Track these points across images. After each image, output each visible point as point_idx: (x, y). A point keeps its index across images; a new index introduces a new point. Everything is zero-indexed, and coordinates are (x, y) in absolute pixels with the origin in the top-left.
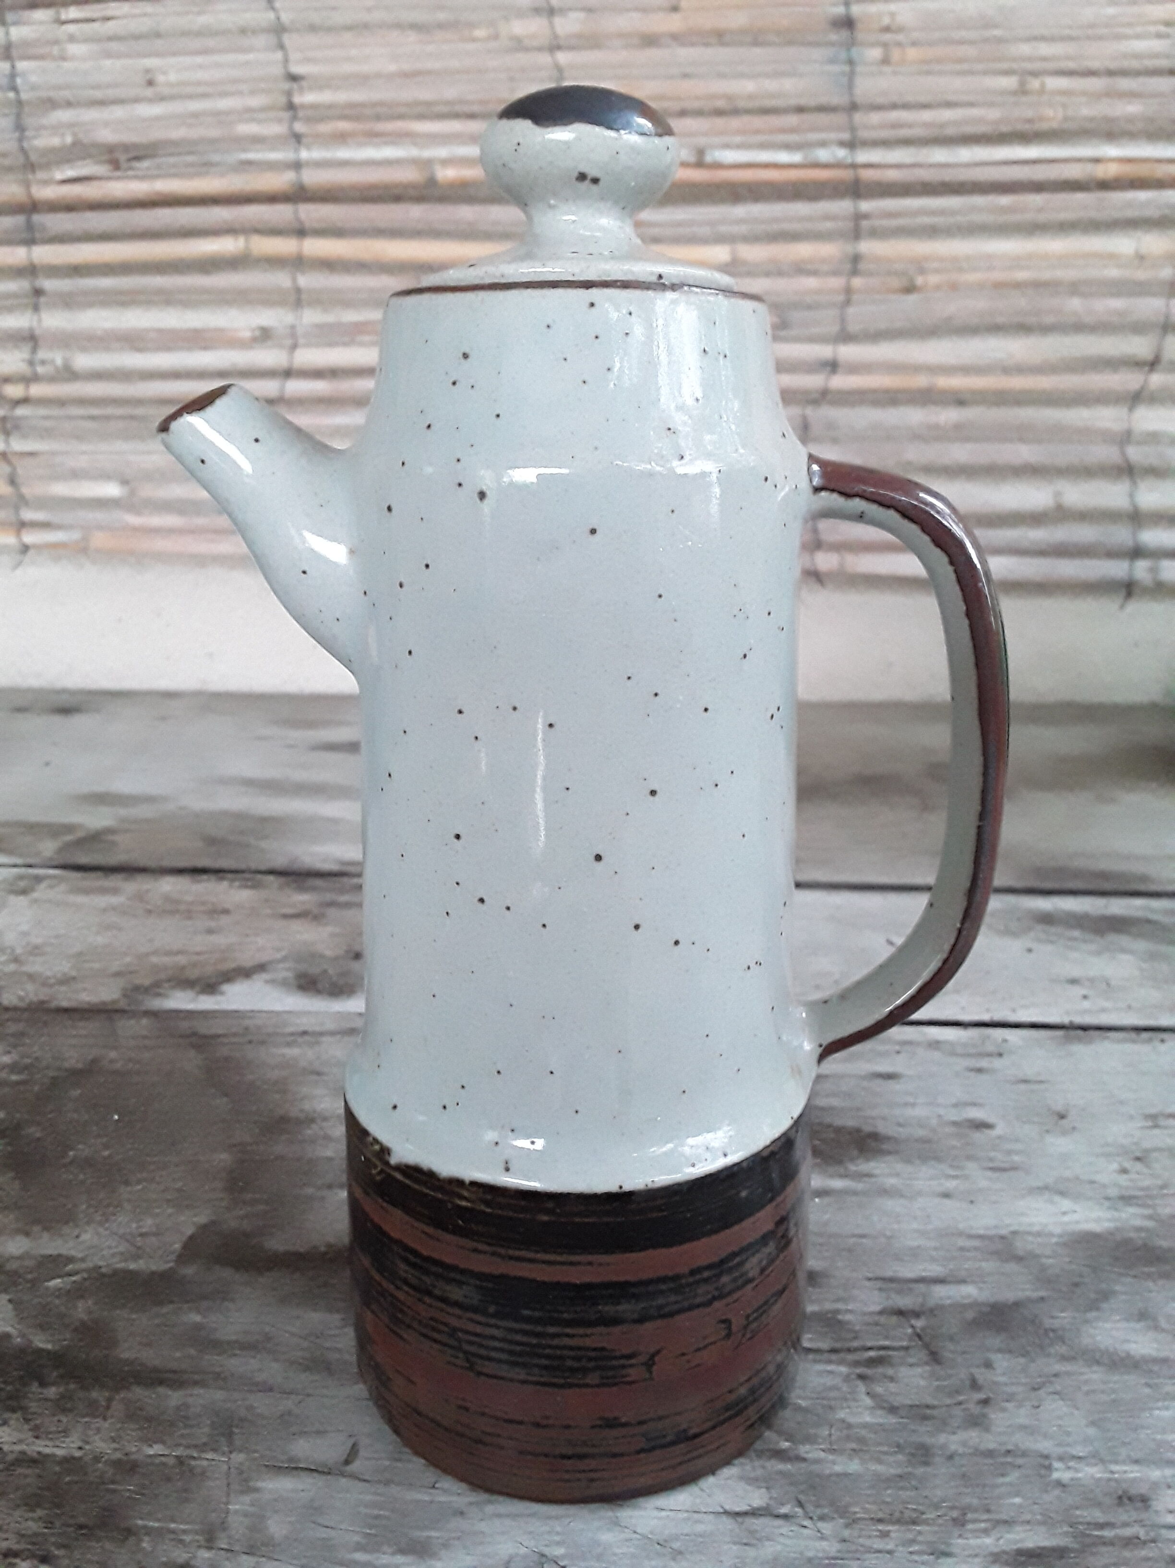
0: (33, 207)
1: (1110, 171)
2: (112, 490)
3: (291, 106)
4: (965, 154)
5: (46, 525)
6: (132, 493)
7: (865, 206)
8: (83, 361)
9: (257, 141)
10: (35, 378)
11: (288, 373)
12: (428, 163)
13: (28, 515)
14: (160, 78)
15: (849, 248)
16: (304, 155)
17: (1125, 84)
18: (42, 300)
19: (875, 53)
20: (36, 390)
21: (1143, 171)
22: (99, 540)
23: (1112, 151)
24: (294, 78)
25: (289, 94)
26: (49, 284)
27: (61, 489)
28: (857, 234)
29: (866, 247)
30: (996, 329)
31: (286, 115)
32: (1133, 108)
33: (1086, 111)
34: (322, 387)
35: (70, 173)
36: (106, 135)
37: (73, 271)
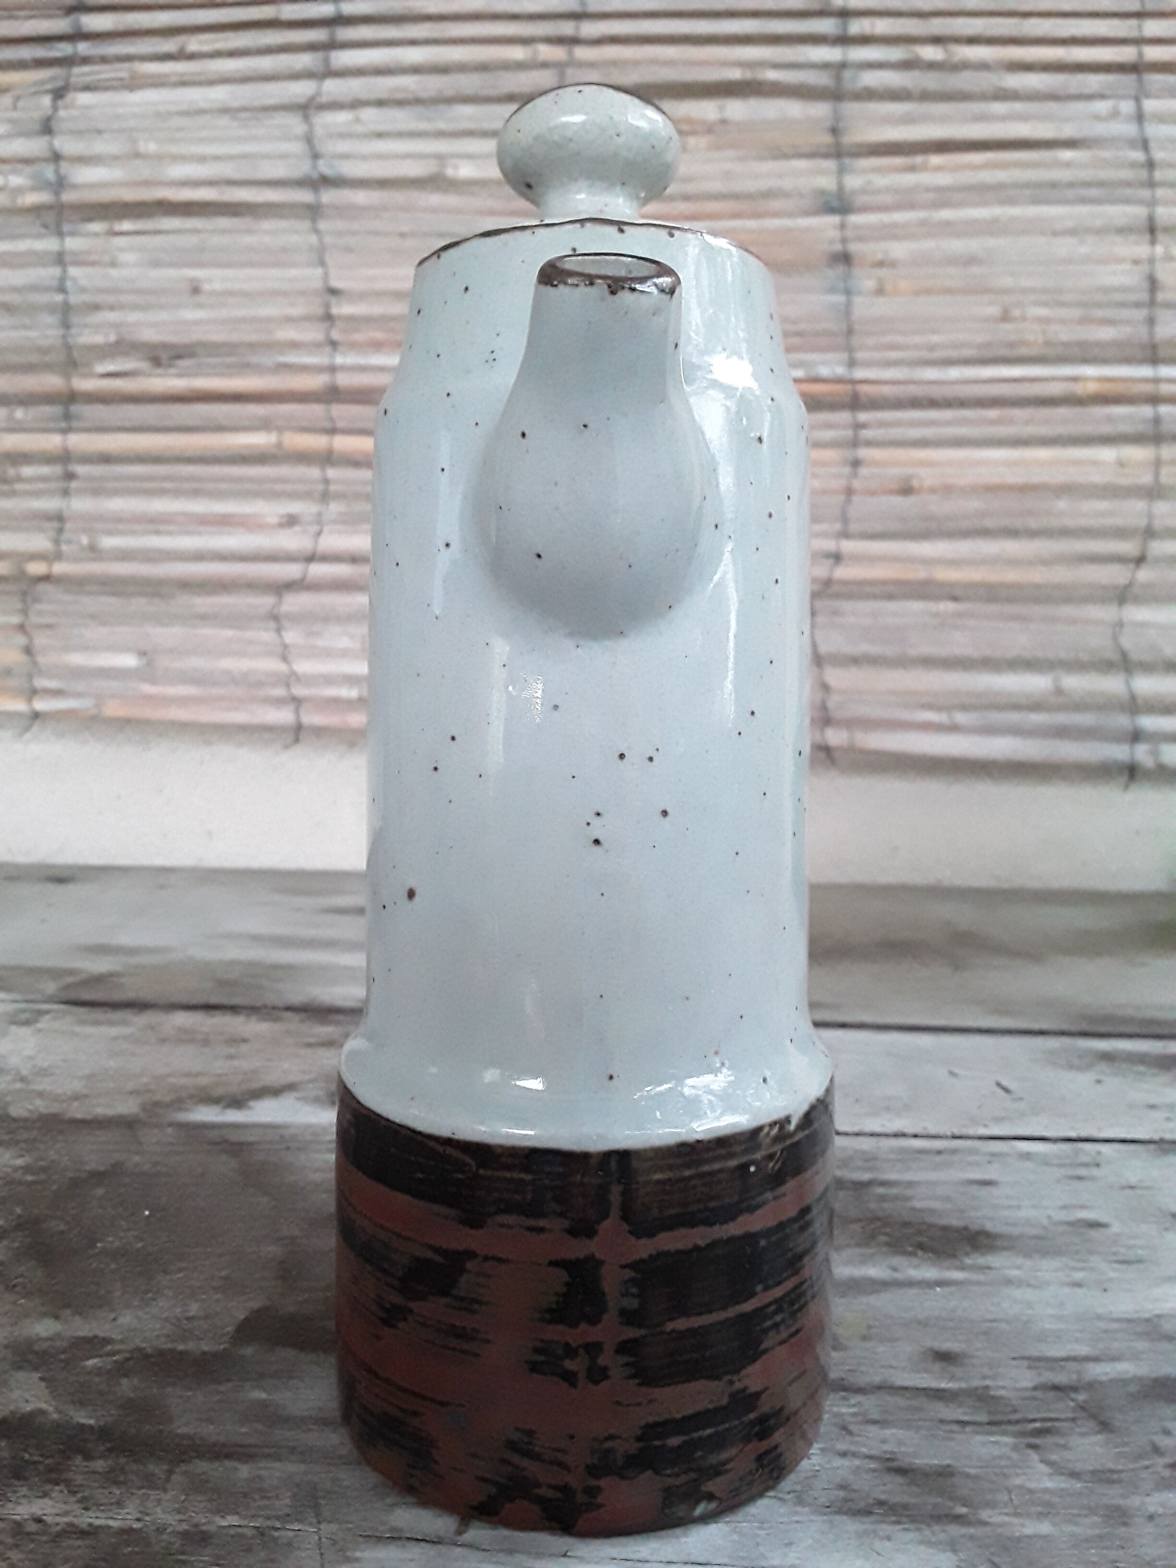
0: (72, 397)
1: (1092, 388)
2: (129, 661)
3: (329, 318)
4: (954, 373)
5: (58, 693)
6: (149, 664)
7: (863, 417)
8: (108, 542)
9: (294, 345)
10: (58, 556)
11: (311, 558)
13: (41, 683)
14: (206, 287)
15: (849, 454)
16: (339, 360)
17: (1099, 313)
18: (74, 485)
19: (869, 284)
20: (58, 568)
21: (1120, 388)
22: (112, 709)
23: (1090, 371)
24: (334, 292)
25: (327, 306)
26: (81, 469)
27: (77, 659)
28: (855, 443)
29: (863, 453)
31: (323, 324)
32: (1107, 334)
33: (1064, 334)
34: (342, 570)
35: (111, 367)
36: (149, 335)
37: (106, 459)
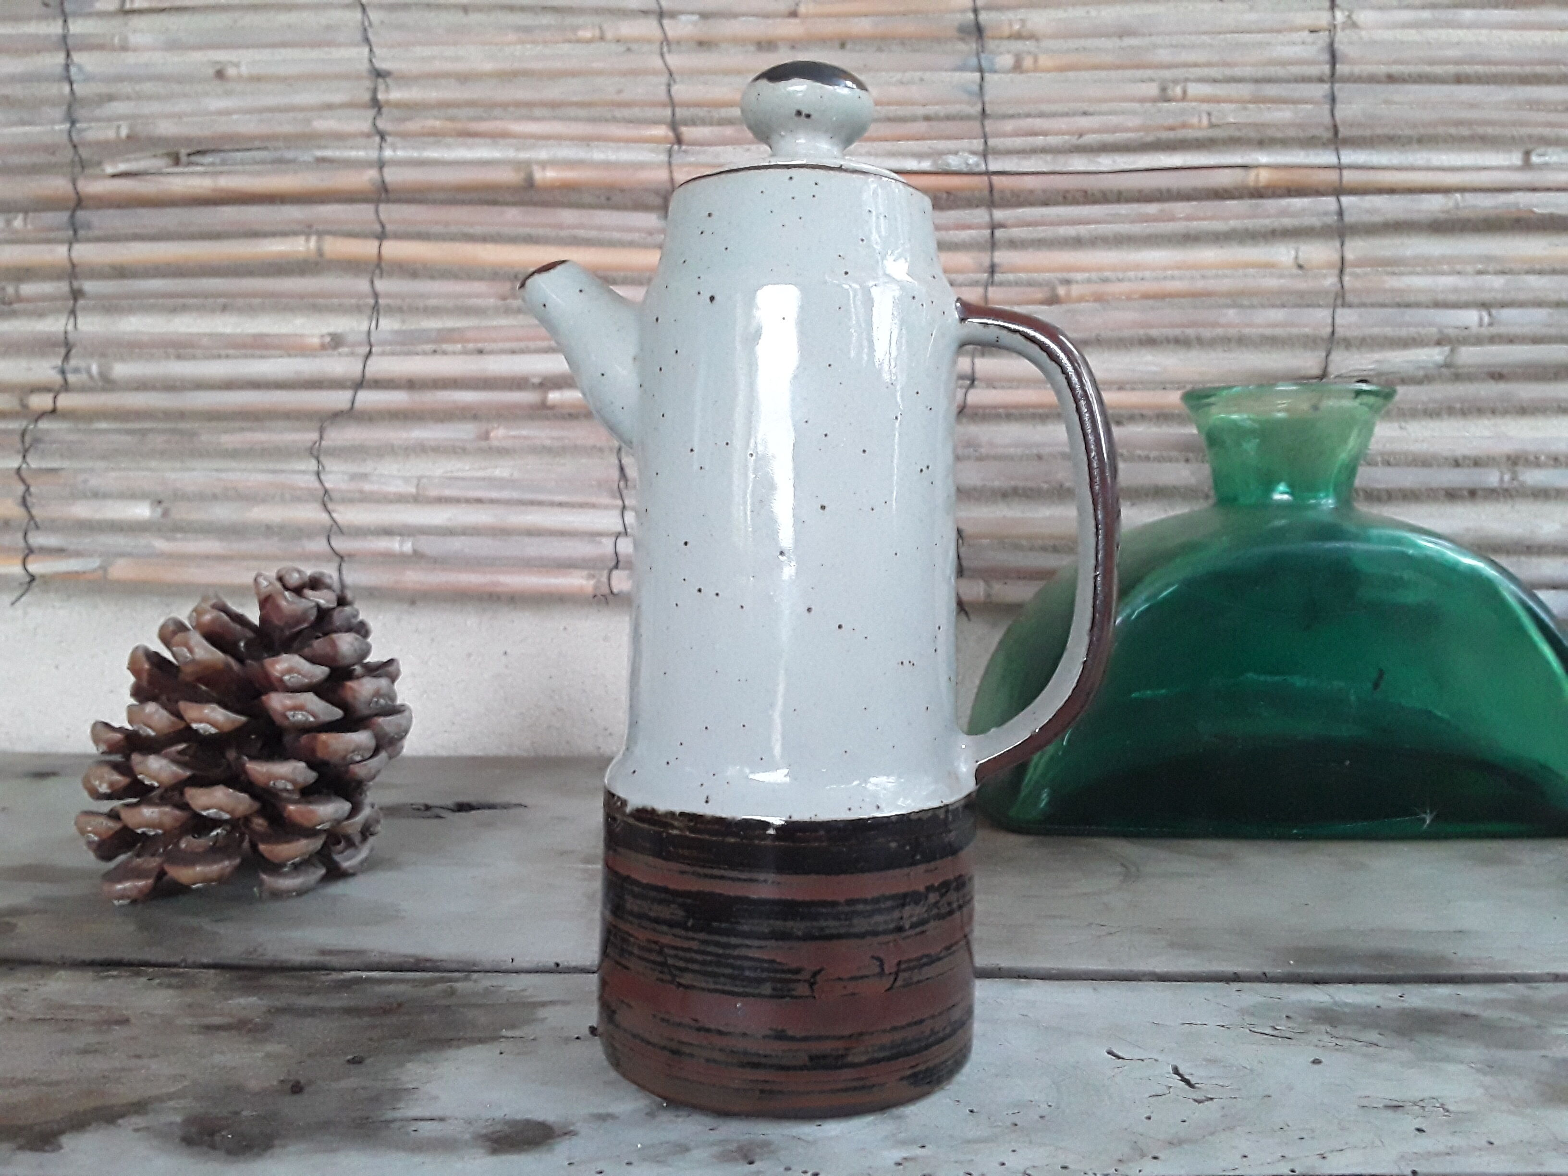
0: (80, 202)
1: (1264, 177)
2: (142, 511)
3: (376, 104)
4: (1106, 162)
5: (59, 552)
6: (165, 513)
7: (999, 214)
8: (121, 370)
9: (339, 137)
10: (66, 387)
11: (360, 384)
12: (526, 165)
13: (38, 539)
14: (231, 71)
15: (985, 259)
16: (388, 153)
17: (1271, 90)
18: (81, 302)
19: (1007, 60)
20: (65, 401)
21: (1297, 177)
22: (121, 570)
23: (1263, 158)
24: (379, 74)
25: (375, 91)
26: (89, 286)
27: (82, 510)
28: (993, 244)
29: (1002, 257)
30: (1150, 342)
31: (372, 113)
32: (1283, 114)
33: (1231, 115)
34: (398, 398)
35: (122, 167)
36: (166, 128)
37: (121, 272)
